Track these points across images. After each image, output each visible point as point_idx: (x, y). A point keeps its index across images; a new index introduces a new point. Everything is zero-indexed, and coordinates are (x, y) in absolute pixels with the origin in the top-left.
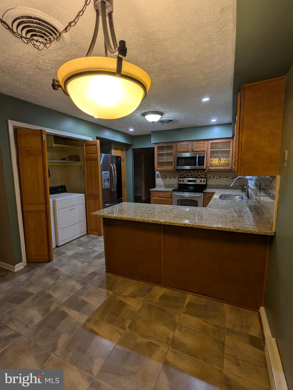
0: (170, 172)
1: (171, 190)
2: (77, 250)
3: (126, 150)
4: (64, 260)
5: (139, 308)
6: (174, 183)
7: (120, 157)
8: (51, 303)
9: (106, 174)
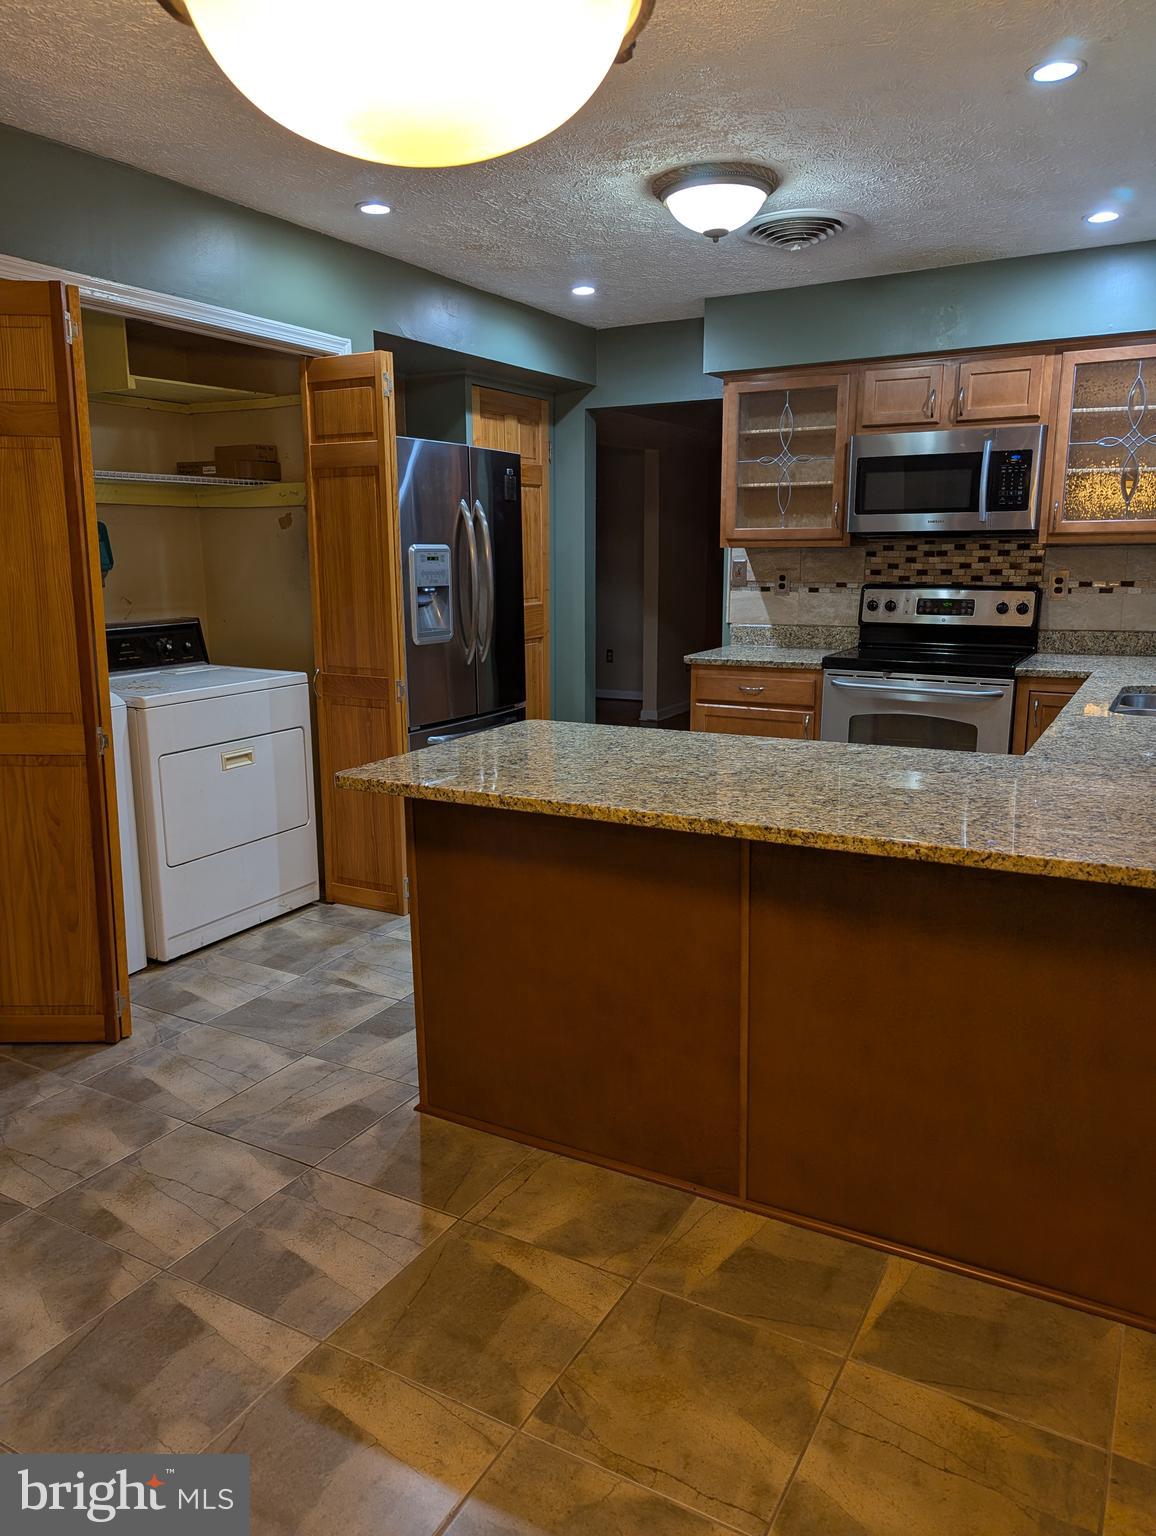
0: (813, 549)
1: (815, 658)
2: (263, 984)
3: (554, 420)
4: (193, 1037)
5: (601, 1311)
6: (835, 618)
7: (514, 461)
8: (117, 1258)
9: (430, 561)
